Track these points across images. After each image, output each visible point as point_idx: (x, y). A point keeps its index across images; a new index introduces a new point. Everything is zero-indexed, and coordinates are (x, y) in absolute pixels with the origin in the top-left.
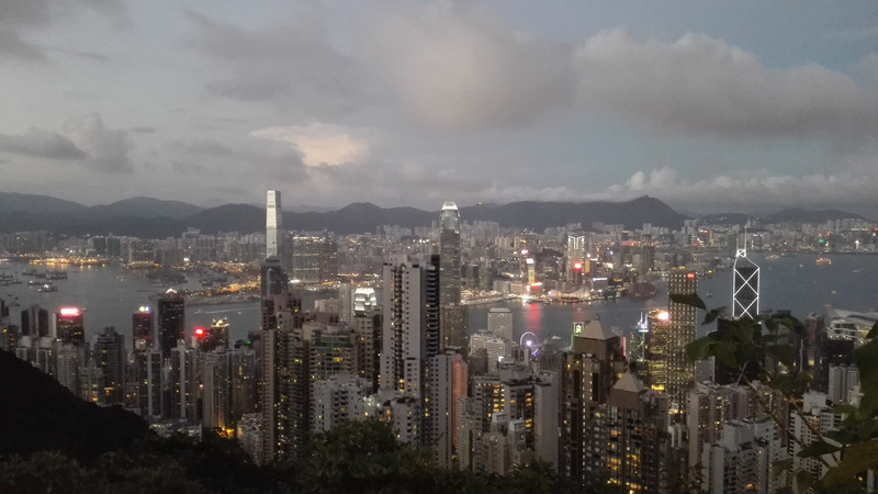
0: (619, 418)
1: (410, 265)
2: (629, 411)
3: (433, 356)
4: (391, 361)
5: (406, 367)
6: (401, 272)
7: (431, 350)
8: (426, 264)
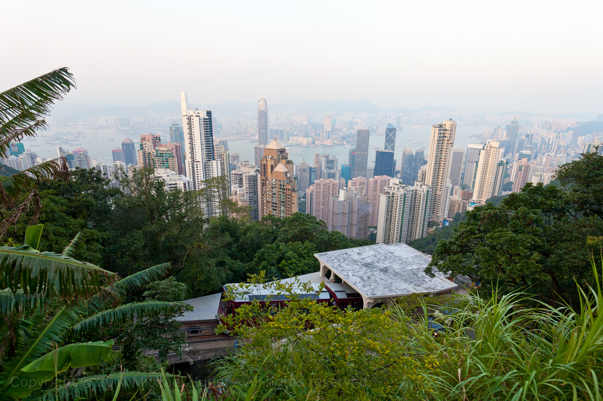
0: (276, 184)
2: (280, 181)
4: (190, 163)
5: (195, 166)
6: (190, 119)
7: (209, 158)
8: (204, 115)
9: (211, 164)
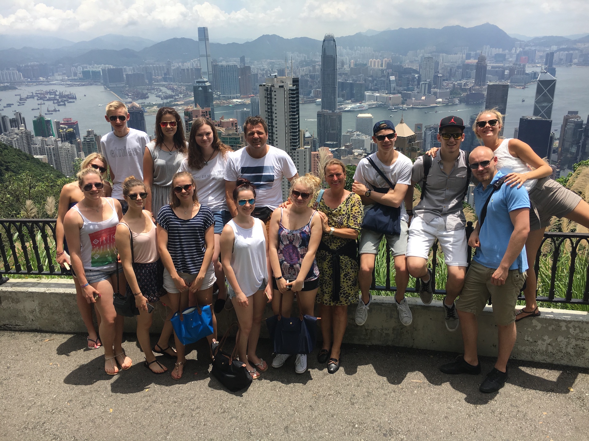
1: (277, 86)
3: (295, 149)
6: (271, 91)
7: (293, 146)
8: (290, 85)
9: (296, 154)
